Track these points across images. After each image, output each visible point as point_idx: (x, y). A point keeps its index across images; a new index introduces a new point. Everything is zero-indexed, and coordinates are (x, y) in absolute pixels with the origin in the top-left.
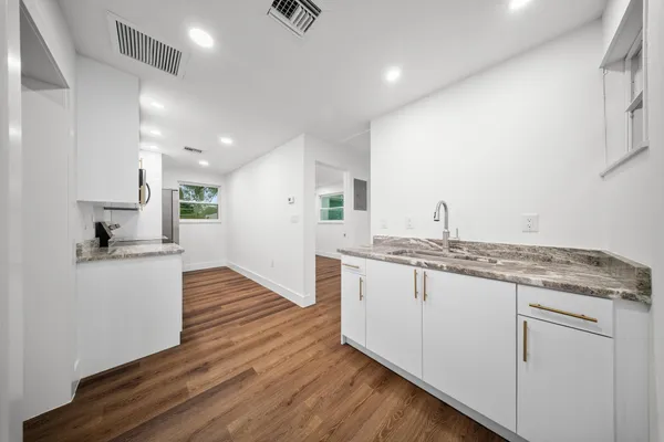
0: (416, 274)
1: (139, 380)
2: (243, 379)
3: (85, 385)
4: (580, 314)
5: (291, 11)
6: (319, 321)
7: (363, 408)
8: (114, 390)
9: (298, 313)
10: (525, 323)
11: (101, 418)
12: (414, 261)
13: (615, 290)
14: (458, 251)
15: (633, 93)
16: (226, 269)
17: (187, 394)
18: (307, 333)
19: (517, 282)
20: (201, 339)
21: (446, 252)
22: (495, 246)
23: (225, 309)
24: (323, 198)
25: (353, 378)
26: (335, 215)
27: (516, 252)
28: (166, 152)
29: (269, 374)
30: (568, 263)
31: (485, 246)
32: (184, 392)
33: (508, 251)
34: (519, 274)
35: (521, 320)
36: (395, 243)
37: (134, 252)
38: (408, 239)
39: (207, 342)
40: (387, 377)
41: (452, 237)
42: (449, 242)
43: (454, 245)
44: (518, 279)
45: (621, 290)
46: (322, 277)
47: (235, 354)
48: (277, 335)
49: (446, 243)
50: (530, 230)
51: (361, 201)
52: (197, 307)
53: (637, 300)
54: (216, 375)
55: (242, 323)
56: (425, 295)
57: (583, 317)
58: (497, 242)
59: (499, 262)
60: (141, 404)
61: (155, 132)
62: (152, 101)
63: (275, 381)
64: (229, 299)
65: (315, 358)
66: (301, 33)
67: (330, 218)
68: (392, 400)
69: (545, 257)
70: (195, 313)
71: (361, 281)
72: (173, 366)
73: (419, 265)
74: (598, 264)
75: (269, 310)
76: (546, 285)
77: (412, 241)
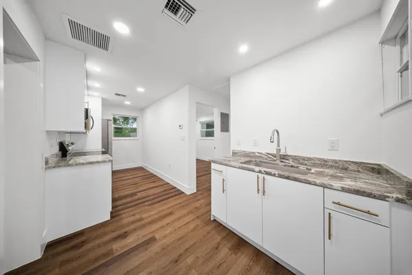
0: (258, 177)
1: (83, 243)
2: (148, 244)
3: (51, 246)
4: (366, 210)
5: (177, 10)
6: (198, 204)
7: (225, 265)
8: (67, 250)
9: (185, 199)
10: (330, 214)
11: (57, 269)
12: (257, 169)
13: (391, 195)
14: (287, 161)
15: (401, 60)
16: (141, 169)
17: (113, 253)
18: (191, 212)
19: (324, 186)
20: (123, 216)
21: (278, 162)
22: (310, 159)
23: (139, 195)
24: (202, 124)
25: (219, 243)
26: (210, 134)
27: (324, 163)
28: (105, 96)
29: (164, 241)
30: (358, 171)
31: (304, 159)
32: (110, 252)
33: (319, 162)
34: (326, 181)
35: (327, 212)
36: (246, 155)
37: (82, 161)
38: (254, 153)
39: (127, 218)
40: (240, 243)
41: (282, 152)
42: (280, 155)
43: (284, 157)
44: (324, 184)
45: (395, 196)
46: (201, 174)
47: (144, 226)
48: (171, 214)
49: (278, 156)
50: (333, 149)
51: (225, 127)
52: (122, 194)
53: (406, 203)
54: (131, 241)
55: (149, 205)
56: (264, 192)
57: (368, 212)
58: (311, 156)
59: (313, 171)
60: (84, 260)
61: (97, 85)
62: (94, 67)
63: (168, 246)
64: (142, 189)
65: (195, 229)
66: (184, 24)
67: (207, 136)
68: (243, 260)
69: (343, 167)
70: (121, 198)
71: (223, 180)
72: (105, 234)
73: (260, 172)
74: (379, 173)
75: (167, 196)
76: (343, 190)
77: (257, 154)
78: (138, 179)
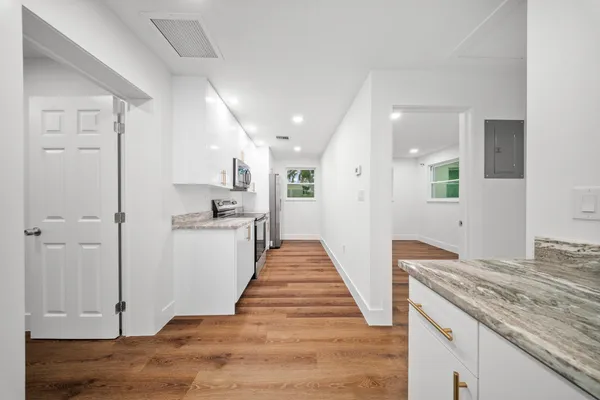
1: (188, 339)
9: (360, 330)
23: (290, 288)
72: (212, 339)
78: (304, 259)
